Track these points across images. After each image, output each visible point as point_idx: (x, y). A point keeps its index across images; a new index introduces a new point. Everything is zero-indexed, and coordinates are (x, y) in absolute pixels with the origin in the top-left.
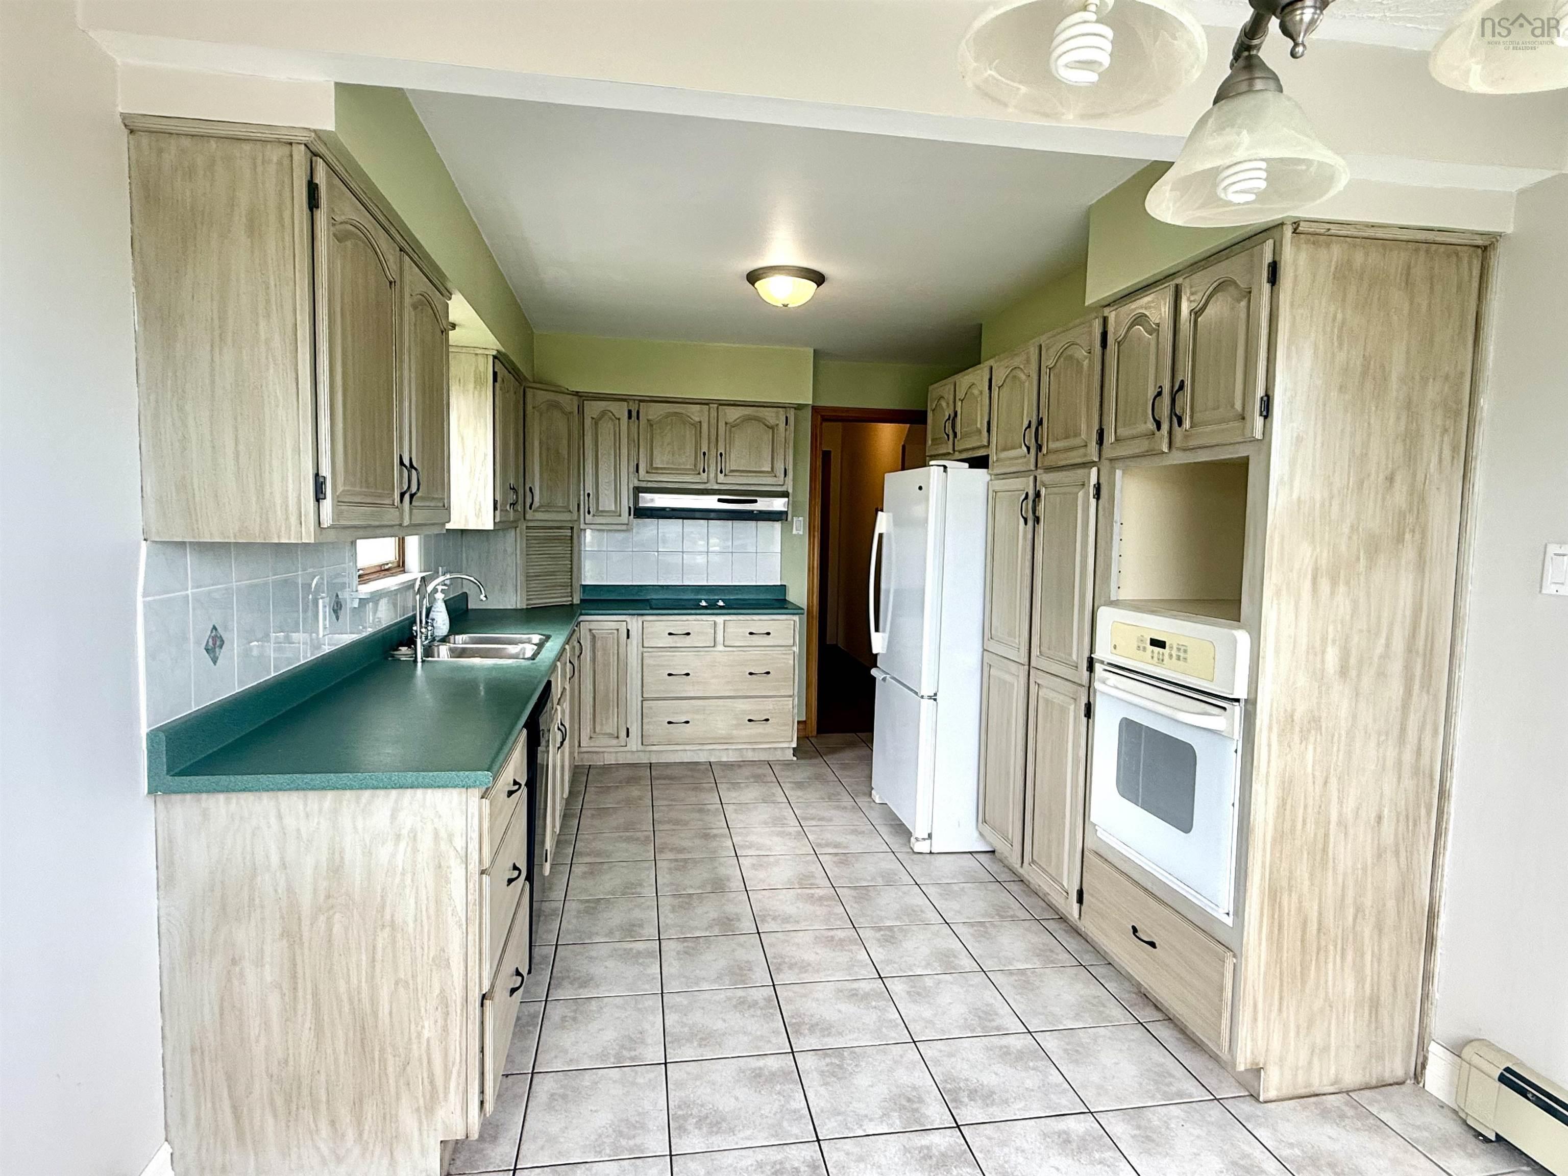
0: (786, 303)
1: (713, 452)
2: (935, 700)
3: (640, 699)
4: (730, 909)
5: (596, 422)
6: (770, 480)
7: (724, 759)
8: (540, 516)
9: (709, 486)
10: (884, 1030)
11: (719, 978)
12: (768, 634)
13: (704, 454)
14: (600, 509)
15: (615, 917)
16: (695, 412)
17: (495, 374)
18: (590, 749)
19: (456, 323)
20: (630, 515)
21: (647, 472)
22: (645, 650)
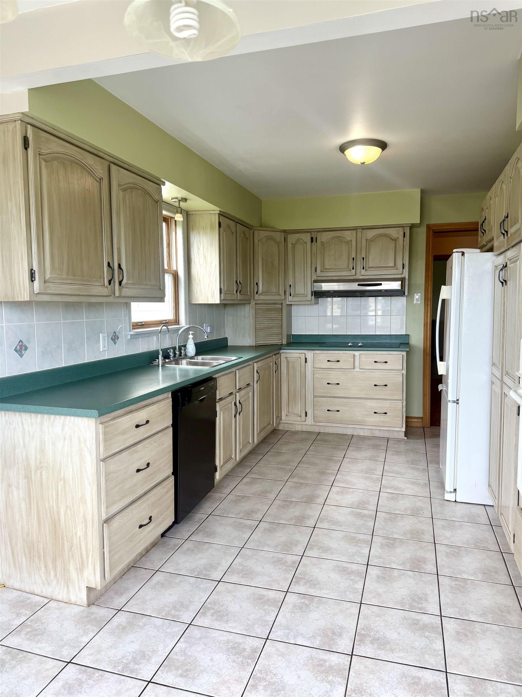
0: (363, 161)
1: (358, 256)
2: (458, 403)
3: (313, 396)
4: (309, 512)
5: (294, 245)
6: (394, 271)
7: (362, 434)
8: (262, 297)
9: (356, 277)
10: (348, 593)
11: (277, 546)
12: (386, 362)
13: (353, 259)
14: (296, 293)
15: (246, 506)
16: (348, 235)
17: (220, 224)
18: (286, 422)
19: (186, 197)
20: (312, 296)
21: (321, 271)
22: (315, 369)
